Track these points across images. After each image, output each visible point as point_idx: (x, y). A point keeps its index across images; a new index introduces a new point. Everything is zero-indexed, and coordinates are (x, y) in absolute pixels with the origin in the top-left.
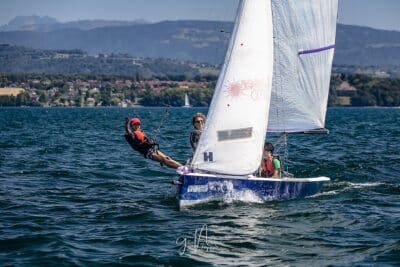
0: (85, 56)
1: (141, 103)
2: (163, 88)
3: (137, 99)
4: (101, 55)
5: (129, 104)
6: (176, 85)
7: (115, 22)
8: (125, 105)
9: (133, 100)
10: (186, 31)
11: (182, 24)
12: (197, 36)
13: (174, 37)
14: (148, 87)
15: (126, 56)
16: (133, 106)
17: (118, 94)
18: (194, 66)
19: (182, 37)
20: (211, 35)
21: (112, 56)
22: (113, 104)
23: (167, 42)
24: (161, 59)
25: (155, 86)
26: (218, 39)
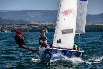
0: (2, 19)
1: (11, 31)
2: (18, 27)
3: (10, 30)
4: (6, 19)
5: (8, 32)
6: (21, 27)
7: (11, 10)
8: (7, 32)
9: (9, 30)
10: (29, 12)
11: (28, 11)
12: (32, 14)
13: (26, 14)
14: (14, 27)
15: (12, 19)
16: (9, 32)
17: (5, 29)
18: (30, 22)
19: (28, 14)
20: (36, 14)
21: (9, 19)
22: (4, 31)
23: (24, 15)
24: (21, 20)
25: (16, 27)
26: (37, 15)
